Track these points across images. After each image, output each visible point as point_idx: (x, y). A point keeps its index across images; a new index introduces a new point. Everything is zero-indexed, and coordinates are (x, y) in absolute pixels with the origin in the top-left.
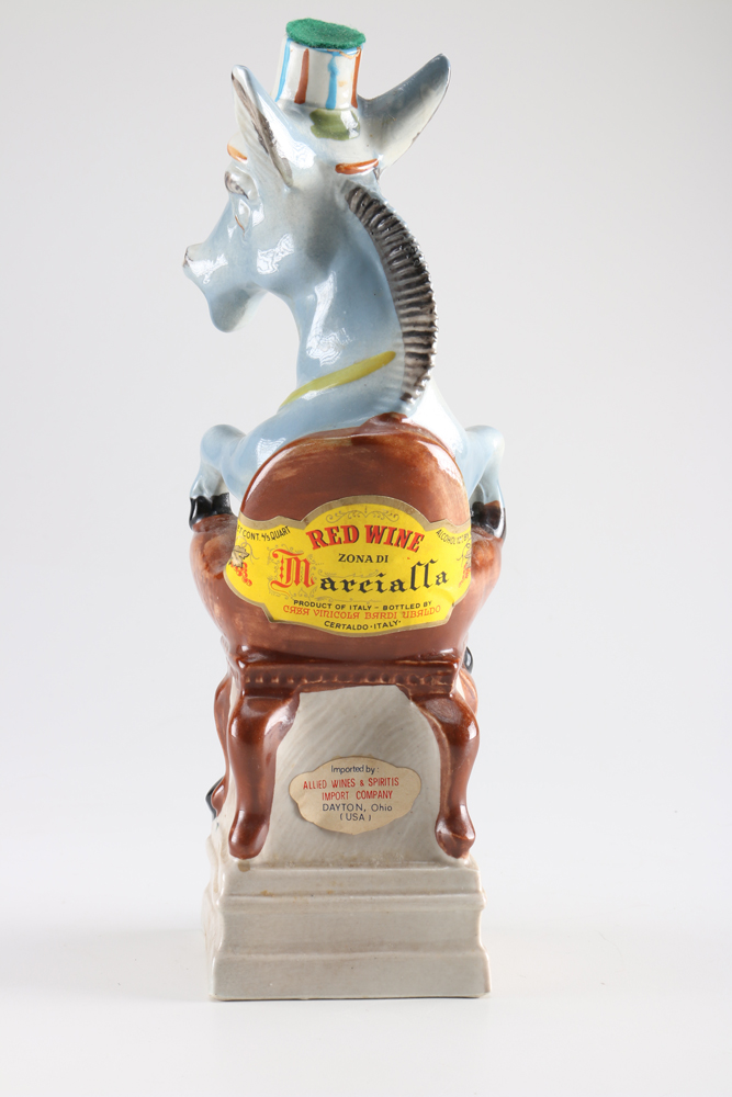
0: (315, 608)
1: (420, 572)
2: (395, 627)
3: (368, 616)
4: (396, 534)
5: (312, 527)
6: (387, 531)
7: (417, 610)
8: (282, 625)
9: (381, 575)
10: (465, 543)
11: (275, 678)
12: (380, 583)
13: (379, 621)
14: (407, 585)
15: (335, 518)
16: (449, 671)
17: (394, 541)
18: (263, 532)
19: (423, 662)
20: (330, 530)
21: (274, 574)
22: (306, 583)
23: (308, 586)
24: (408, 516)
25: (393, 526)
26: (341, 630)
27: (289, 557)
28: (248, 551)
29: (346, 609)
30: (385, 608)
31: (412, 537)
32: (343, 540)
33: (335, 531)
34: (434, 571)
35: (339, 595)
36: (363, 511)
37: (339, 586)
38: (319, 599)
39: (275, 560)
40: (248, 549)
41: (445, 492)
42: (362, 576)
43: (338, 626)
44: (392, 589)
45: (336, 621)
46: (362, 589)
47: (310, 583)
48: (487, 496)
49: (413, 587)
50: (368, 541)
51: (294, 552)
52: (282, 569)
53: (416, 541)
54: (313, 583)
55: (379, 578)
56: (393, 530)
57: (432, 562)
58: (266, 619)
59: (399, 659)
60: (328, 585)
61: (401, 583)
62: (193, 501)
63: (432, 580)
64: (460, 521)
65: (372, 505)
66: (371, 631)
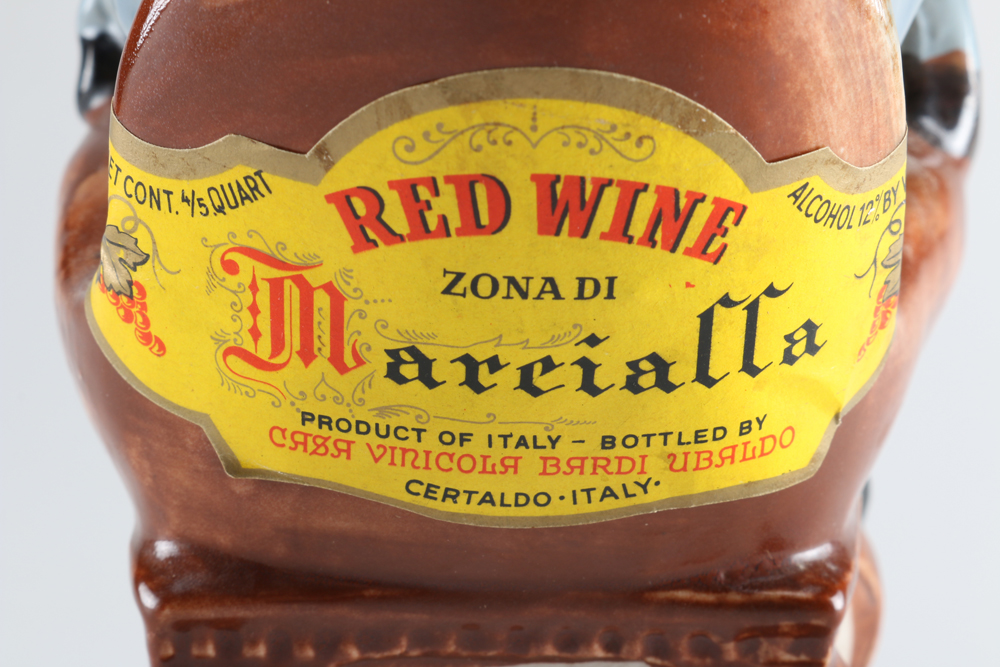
0: (372, 437)
1: (729, 330)
2: (641, 499)
3: (551, 466)
4: (646, 205)
5: (350, 171)
6: (611, 197)
7: (715, 447)
8: (269, 485)
9: (593, 341)
10: (885, 219)
11: (254, 643)
12: (588, 367)
13: (588, 481)
14: (683, 370)
15: (423, 149)
16: (816, 622)
17: (638, 228)
18: (187, 186)
19: (734, 597)
20: (408, 189)
21: (230, 327)
22: (337, 360)
23: (342, 369)
24: (690, 140)
25: (635, 175)
26: (460, 507)
27: (276, 273)
28: (145, 246)
29: (477, 446)
30: (608, 442)
31: (703, 213)
32: (455, 222)
33: (424, 193)
34: (776, 321)
35: (451, 400)
36: (524, 123)
37: (449, 372)
38: (382, 411)
39: (232, 281)
40: (141, 234)
41: (825, 50)
42: (525, 344)
43: (451, 494)
44: (633, 385)
45: (443, 481)
46: (527, 384)
47: (349, 360)
48: (933, 33)
49: (704, 378)
50: (543, 230)
51: (289, 257)
52: (254, 310)
53: (716, 227)
54: (360, 362)
55: (585, 351)
56: (632, 192)
57: (772, 292)
58: (218, 465)
59: (656, 588)
60: (410, 370)
61: (661, 365)
62: (86, 44)
63: (769, 349)
64: (873, 150)
65: (554, 105)
66: (561, 509)
